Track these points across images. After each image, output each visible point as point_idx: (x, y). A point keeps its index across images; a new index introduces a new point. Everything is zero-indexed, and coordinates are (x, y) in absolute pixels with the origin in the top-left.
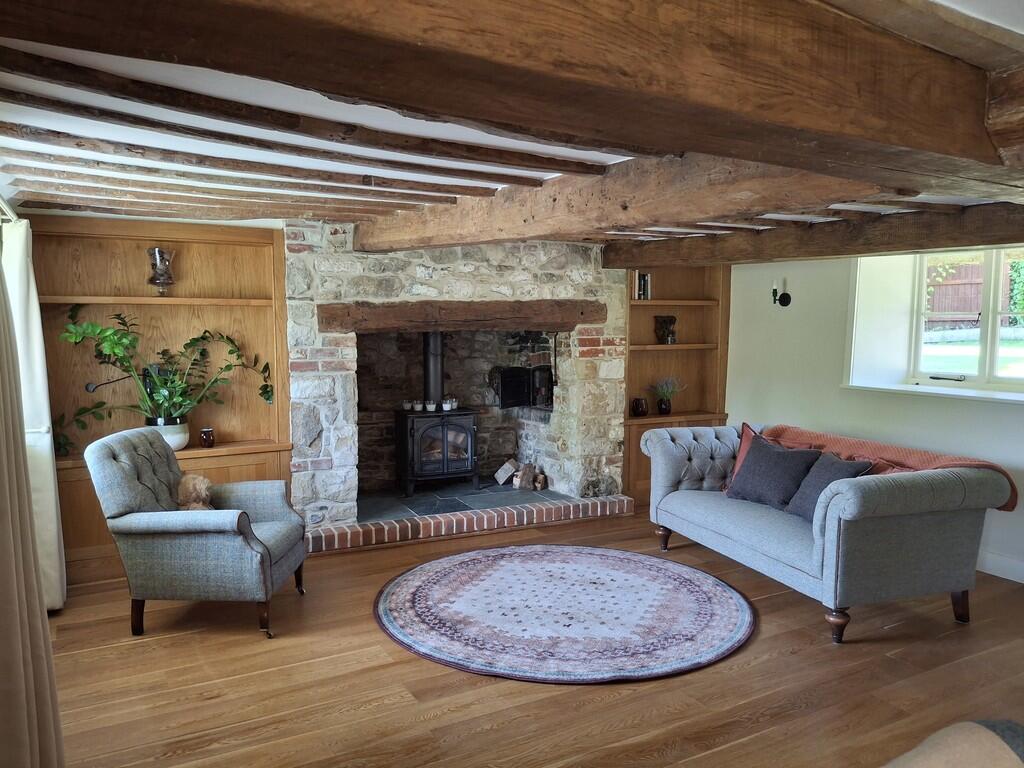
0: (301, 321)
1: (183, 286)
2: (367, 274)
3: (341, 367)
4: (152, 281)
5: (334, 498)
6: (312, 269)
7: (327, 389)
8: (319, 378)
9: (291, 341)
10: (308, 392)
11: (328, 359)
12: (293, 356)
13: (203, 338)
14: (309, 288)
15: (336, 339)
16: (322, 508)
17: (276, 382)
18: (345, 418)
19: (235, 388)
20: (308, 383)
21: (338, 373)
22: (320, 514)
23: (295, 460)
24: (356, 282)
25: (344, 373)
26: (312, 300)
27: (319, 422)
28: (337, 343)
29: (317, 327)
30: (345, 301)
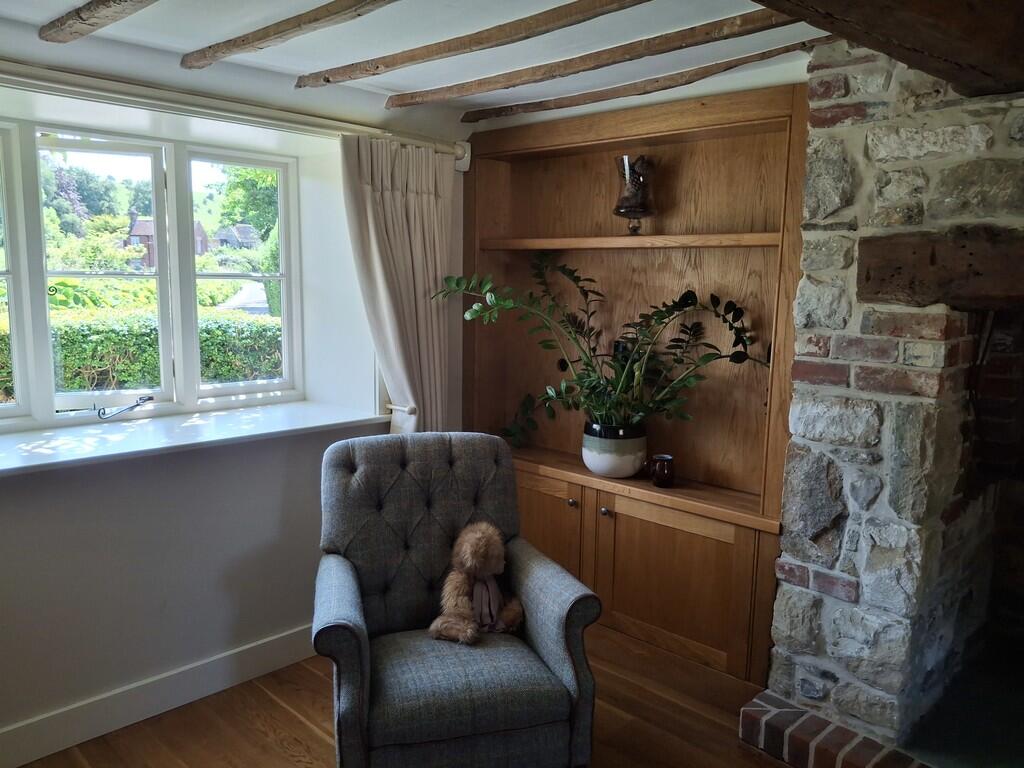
0: (825, 275)
3: (900, 384)
4: (618, 208)
6: (860, 159)
7: (860, 429)
8: (846, 401)
9: (797, 317)
10: (820, 427)
11: (873, 363)
12: (801, 348)
14: (848, 201)
15: (893, 317)
16: (826, 674)
18: (895, 503)
20: (820, 409)
21: (890, 400)
22: (819, 683)
23: (787, 559)
24: (962, 178)
25: (907, 400)
26: (853, 227)
27: (838, 495)
28: (896, 327)
29: (853, 289)
30: (929, 226)
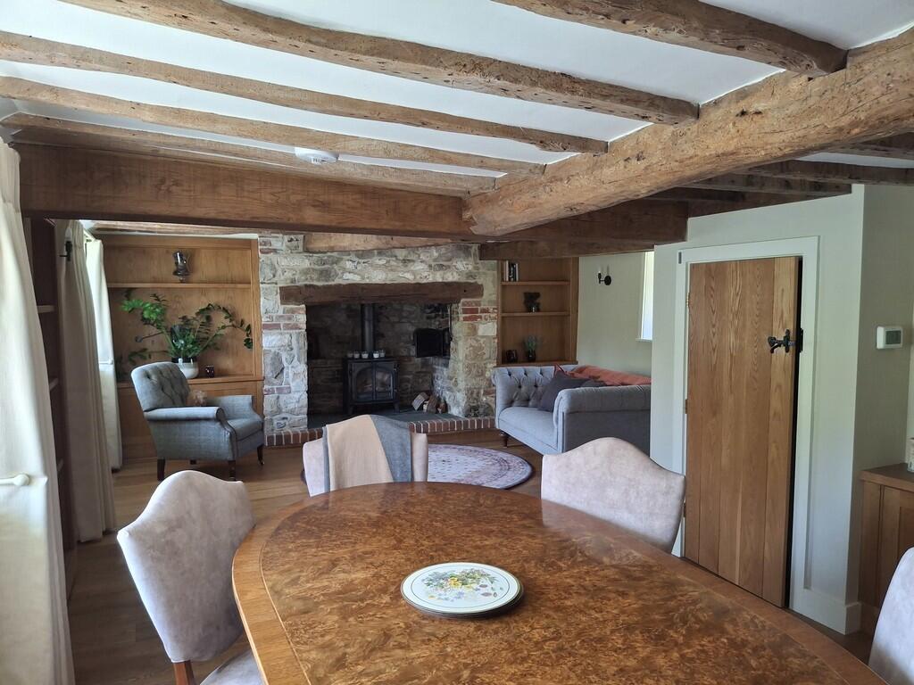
0: (269, 297)
1: (195, 277)
2: (312, 266)
3: (296, 327)
4: (175, 273)
5: (291, 412)
6: (276, 264)
7: (286, 341)
8: (281, 334)
9: (263, 310)
10: (274, 343)
11: (287, 322)
12: (264, 320)
13: (208, 309)
14: (274, 276)
15: (292, 309)
16: (284, 418)
17: (254, 337)
18: (299, 361)
19: (229, 341)
20: (273, 338)
21: (294, 331)
22: (282, 422)
23: (266, 387)
24: (306, 272)
25: (297, 331)
26: (276, 284)
27: (281, 362)
28: (293, 311)
29: (279, 301)
30: (297, 284)
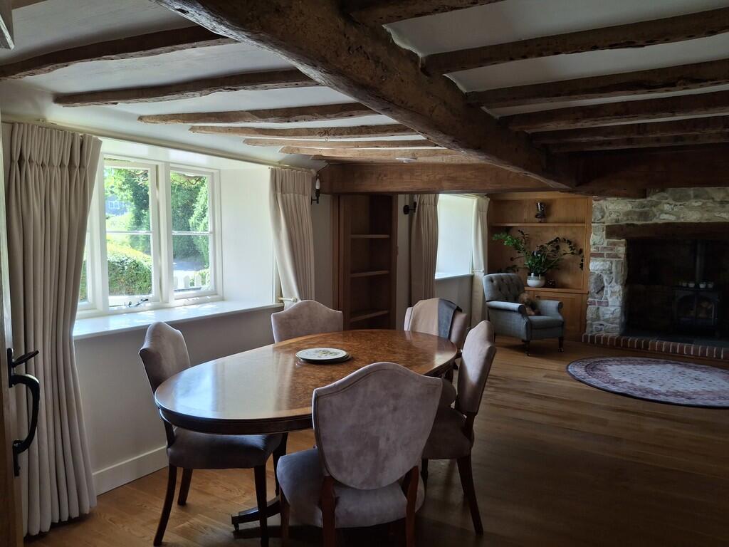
0: (598, 234)
2: (634, 209)
3: (616, 256)
4: (536, 216)
5: (607, 320)
6: (605, 208)
7: (607, 267)
8: (604, 261)
9: (592, 243)
10: (598, 267)
11: (610, 252)
12: (592, 250)
13: (556, 240)
14: (603, 217)
15: (614, 242)
16: (601, 325)
17: (585, 263)
18: (616, 282)
20: (598, 263)
21: (615, 259)
22: (600, 327)
23: (590, 299)
24: (627, 214)
25: (617, 259)
26: (604, 223)
27: (602, 282)
28: (614, 244)
29: (605, 236)
30: (621, 223)
